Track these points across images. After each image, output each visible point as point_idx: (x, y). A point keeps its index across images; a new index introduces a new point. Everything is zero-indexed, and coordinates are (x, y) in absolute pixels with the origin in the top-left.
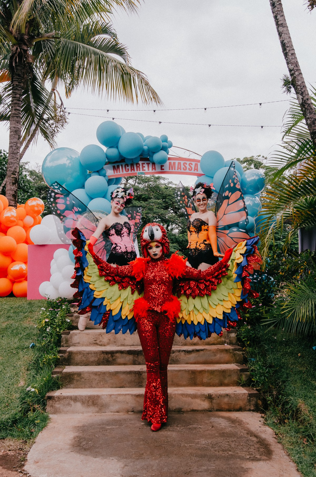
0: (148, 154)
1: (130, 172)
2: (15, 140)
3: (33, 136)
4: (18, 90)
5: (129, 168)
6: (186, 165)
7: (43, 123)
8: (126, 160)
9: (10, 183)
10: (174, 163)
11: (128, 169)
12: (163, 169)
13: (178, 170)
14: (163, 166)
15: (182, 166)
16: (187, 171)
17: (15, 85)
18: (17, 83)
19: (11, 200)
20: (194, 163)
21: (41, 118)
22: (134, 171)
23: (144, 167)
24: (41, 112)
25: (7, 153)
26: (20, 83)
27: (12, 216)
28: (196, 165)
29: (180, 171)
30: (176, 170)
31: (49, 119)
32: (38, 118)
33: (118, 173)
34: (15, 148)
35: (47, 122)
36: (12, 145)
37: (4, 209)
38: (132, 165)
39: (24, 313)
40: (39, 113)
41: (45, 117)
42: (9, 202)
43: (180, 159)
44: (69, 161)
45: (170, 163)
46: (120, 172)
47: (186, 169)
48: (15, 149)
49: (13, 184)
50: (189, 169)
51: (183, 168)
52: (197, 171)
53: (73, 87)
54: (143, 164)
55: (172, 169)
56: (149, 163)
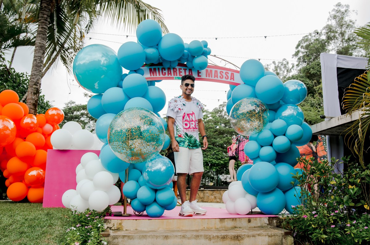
0: (187, 58)
1: (167, 76)
2: (40, 54)
3: (54, 60)
4: (46, 11)
5: (166, 71)
6: (222, 74)
7: (64, 51)
8: (163, 64)
9: (31, 92)
10: (211, 71)
11: (165, 73)
12: (200, 76)
13: (215, 77)
14: (200, 73)
15: (219, 75)
16: (224, 79)
17: (43, 7)
18: (46, 5)
19: (31, 108)
20: (230, 73)
21: (62, 46)
22: (171, 75)
23: (181, 72)
24: (63, 42)
25: (29, 76)
26: (49, 5)
27: (33, 123)
28: (232, 74)
29: (217, 79)
30: (213, 78)
31: (68, 48)
32: (59, 47)
33: (155, 76)
34: (39, 61)
35: (67, 50)
36: (37, 58)
37: (25, 115)
38: (169, 69)
39: (42, 227)
40: (61, 43)
41: (66, 46)
42: (30, 111)
43: (216, 67)
44: (104, 58)
45: (207, 71)
46: (156, 75)
47: (222, 78)
48: (39, 63)
49: (35, 94)
50: (225, 77)
51: (220, 76)
52: (234, 80)
53: (89, 29)
54: (180, 69)
55: (209, 77)
56: (186, 69)
